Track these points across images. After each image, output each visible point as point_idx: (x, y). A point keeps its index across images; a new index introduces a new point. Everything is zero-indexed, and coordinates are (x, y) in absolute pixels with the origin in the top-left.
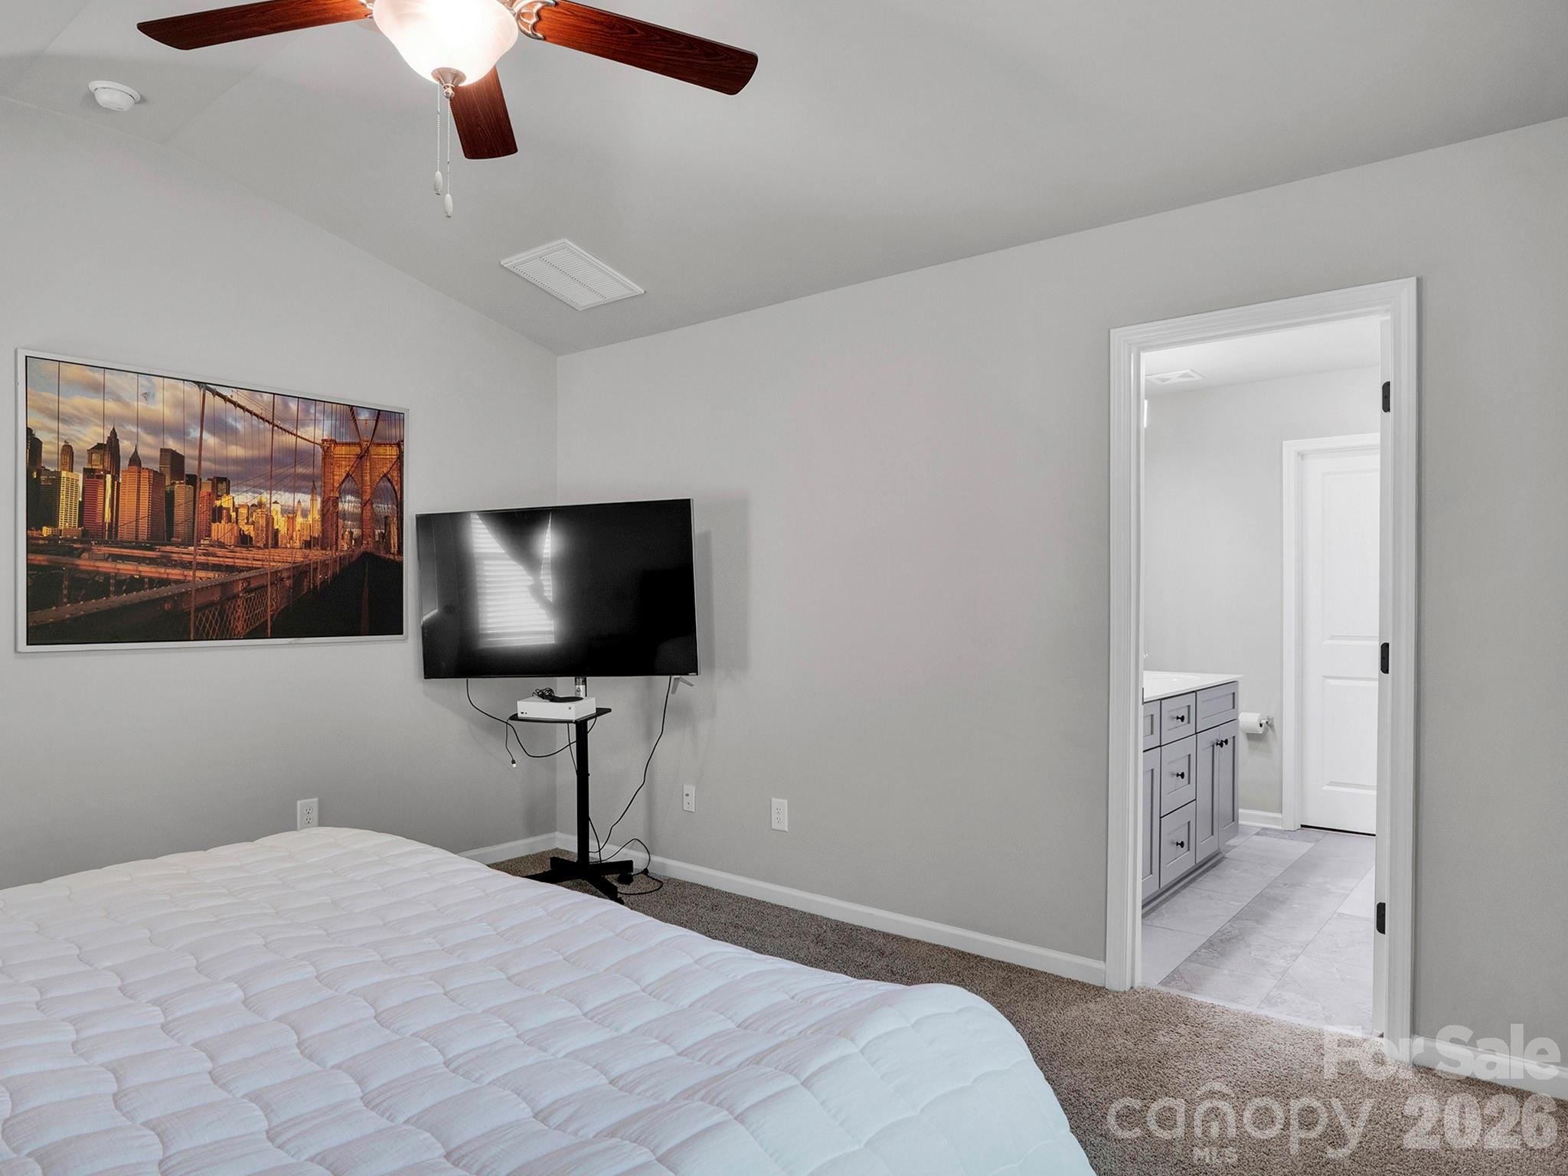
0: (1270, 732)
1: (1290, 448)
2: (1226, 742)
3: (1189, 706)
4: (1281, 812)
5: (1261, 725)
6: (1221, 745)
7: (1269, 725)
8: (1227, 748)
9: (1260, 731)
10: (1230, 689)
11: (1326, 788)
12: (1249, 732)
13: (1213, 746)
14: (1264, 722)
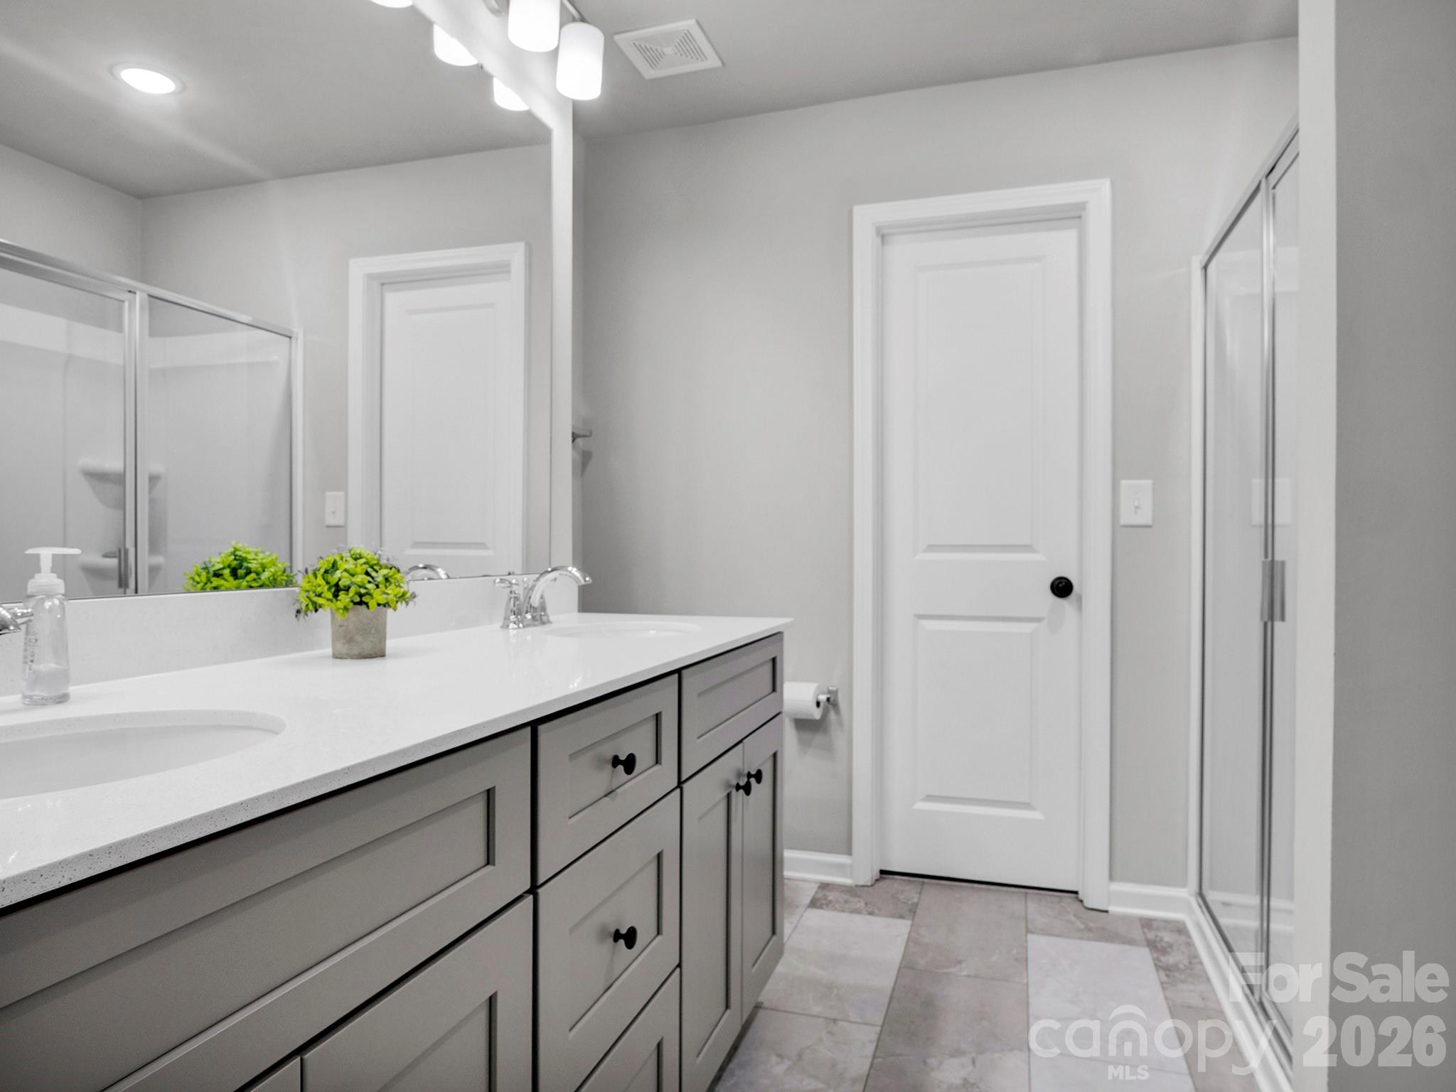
0: (832, 715)
1: (866, 217)
2: (758, 776)
3: (658, 717)
4: (849, 852)
5: (818, 704)
6: (747, 789)
7: (832, 702)
8: (761, 791)
9: (817, 714)
10: (765, 654)
11: (921, 806)
12: (799, 717)
13: (729, 796)
14: (823, 698)
